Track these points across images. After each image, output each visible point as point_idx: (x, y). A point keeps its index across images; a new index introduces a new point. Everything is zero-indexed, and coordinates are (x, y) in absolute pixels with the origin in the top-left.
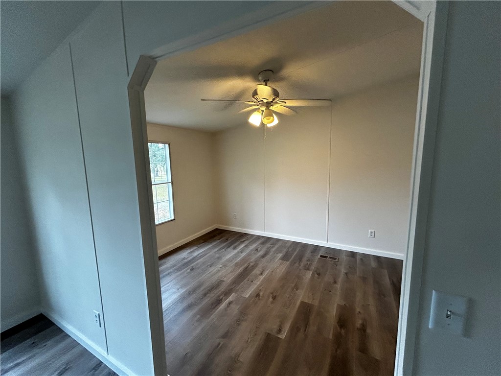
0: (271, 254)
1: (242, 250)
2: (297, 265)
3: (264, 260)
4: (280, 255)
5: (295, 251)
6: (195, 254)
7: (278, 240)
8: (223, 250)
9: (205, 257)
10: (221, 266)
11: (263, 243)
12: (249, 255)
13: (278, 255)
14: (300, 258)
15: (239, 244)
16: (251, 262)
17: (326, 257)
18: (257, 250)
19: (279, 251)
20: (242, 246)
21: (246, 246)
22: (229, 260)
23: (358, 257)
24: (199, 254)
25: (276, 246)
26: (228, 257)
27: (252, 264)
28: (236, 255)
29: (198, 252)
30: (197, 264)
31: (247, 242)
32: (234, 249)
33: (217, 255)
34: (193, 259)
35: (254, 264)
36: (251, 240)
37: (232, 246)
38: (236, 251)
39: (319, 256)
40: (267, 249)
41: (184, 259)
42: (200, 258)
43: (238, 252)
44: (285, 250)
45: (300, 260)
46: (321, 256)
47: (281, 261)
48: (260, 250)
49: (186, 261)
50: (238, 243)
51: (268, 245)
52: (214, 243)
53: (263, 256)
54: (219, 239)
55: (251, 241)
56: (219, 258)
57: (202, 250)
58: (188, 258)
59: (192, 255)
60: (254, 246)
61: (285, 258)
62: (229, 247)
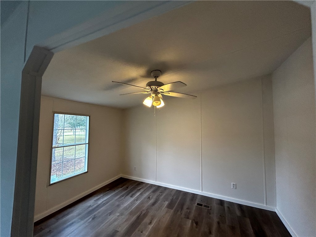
0: (159, 202)
1: (138, 198)
2: (179, 213)
3: (154, 207)
4: (166, 203)
5: (178, 199)
6: (100, 202)
7: (166, 189)
8: (123, 198)
9: (107, 205)
10: (118, 214)
11: (154, 192)
12: (142, 203)
13: (165, 203)
14: (182, 205)
15: (136, 193)
16: (143, 210)
17: (201, 205)
18: (149, 198)
19: (165, 199)
20: (138, 194)
21: (141, 194)
22: (126, 209)
23: (226, 205)
24: (103, 202)
25: (164, 195)
26: (126, 204)
27: (144, 212)
28: (132, 203)
29: (102, 199)
30: (99, 212)
31: (142, 190)
32: (131, 197)
33: (117, 203)
34: (97, 206)
35: (146, 213)
36: (145, 188)
37: (130, 194)
38: (132, 199)
39: (196, 204)
40: (157, 196)
41: (90, 206)
42: (103, 206)
43: (134, 200)
44: (171, 198)
45: (182, 208)
46: (198, 204)
47: (167, 209)
48: (152, 198)
49: (91, 208)
50: (135, 191)
51: (158, 193)
52: (117, 191)
53: (154, 204)
54: (121, 187)
55: (145, 190)
56: (118, 206)
57: (105, 198)
58: (93, 205)
59: (97, 203)
60: (147, 194)
61: (170, 206)
62: (128, 195)
